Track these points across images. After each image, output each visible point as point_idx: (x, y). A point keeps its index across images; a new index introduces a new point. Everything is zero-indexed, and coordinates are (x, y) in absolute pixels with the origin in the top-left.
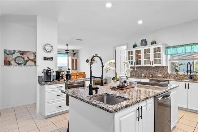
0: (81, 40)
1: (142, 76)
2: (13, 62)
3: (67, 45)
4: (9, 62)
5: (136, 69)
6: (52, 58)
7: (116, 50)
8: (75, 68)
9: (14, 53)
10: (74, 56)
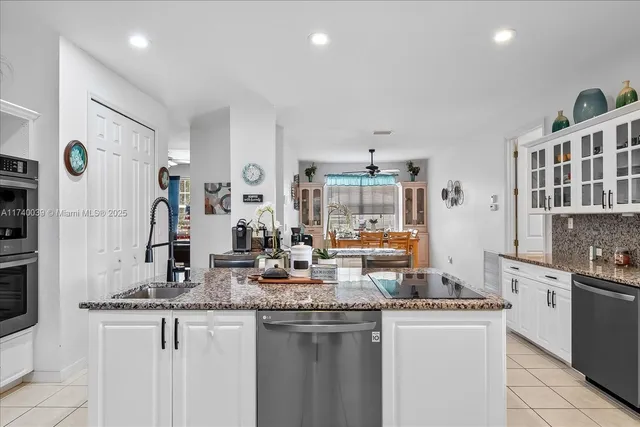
0: (388, 133)
1: (591, 258)
2: (217, 208)
3: (372, 151)
4: (212, 207)
5: (571, 226)
6: (261, 197)
7: (516, 148)
8: (415, 216)
9: (219, 190)
10: (413, 180)
